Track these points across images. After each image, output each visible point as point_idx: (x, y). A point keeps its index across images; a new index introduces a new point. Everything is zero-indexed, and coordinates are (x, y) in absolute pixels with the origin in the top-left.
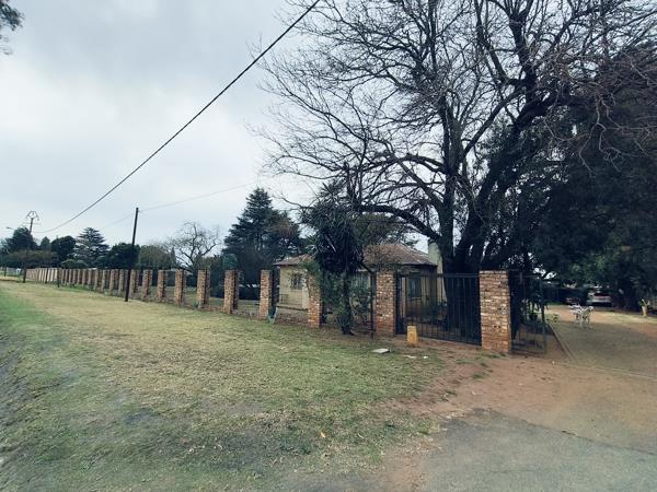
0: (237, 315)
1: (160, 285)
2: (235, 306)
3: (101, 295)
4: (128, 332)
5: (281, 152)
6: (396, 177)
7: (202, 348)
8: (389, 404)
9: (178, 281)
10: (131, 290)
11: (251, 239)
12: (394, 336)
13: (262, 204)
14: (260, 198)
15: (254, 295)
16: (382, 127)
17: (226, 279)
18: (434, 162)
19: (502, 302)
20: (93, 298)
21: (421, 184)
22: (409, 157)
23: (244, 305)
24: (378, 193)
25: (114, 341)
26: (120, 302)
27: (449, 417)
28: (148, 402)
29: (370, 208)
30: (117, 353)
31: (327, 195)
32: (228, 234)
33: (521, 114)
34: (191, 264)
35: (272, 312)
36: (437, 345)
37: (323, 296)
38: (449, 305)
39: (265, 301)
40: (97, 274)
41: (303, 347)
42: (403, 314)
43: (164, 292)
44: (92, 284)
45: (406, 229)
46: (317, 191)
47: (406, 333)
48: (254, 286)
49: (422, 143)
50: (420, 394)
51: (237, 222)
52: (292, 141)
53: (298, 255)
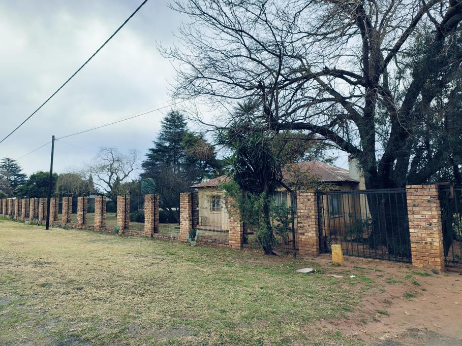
0: (158, 238)
1: (80, 212)
2: (155, 230)
3: (22, 224)
4: (51, 260)
5: (194, 74)
6: (312, 93)
7: (126, 273)
8: (319, 326)
9: (97, 207)
10: (51, 218)
11: (168, 163)
12: (318, 255)
13: (177, 127)
14: (175, 121)
15: (174, 219)
16: (297, 42)
17: (146, 204)
18: (352, 75)
19: (433, 217)
20: (15, 228)
21: (339, 99)
22: (326, 72)
23: (164, 228)
24: (294, 111)
25: (38, 269)
26: (41, 230)
27: (382, 338)
28: (76, 328)
29: (287, 126)
30: (42, 280)
31: (243, 115)
32: (146, 159)
33: (446, 19)
34: (109, 190)
35: (193, 235)
36: (363, 263)
37: (243, 217)
38: (374, 222)
39: (185, 224)
40: (16, 204)
41: (226, 268)
42: (326, 232)
43: (84, 218)
44: (12, 213)
45: (325, 146)
46: (233, 111)
47: (330, 252)
48: (173, 209)
49: (339, 56)
50: (349, 314)
51: (154, 147)
52: (205, 62)
53: (216, 176)
